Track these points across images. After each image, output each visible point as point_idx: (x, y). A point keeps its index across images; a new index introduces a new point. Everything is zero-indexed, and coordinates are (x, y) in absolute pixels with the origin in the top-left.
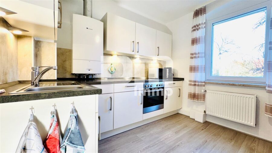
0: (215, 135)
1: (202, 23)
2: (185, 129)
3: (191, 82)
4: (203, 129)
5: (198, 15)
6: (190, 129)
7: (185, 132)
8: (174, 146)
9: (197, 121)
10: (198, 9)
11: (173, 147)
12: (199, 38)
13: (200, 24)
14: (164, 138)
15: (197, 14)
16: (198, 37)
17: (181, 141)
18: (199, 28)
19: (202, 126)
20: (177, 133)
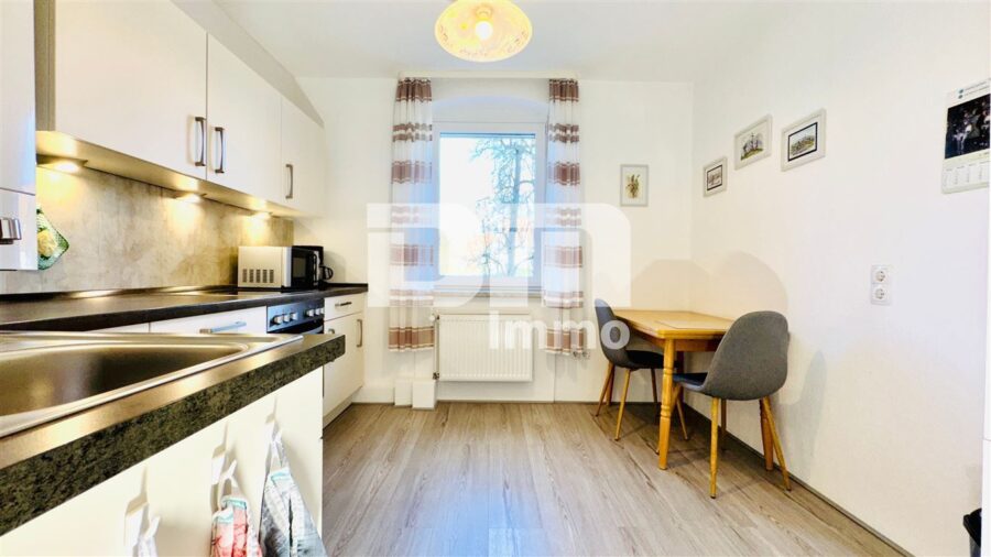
0: (474, 426)
1: (424, 125)
2: (404, 440)
3: (398, 295)
4: (444, 424)
5: (413, 95)
6: (417, 435)
7: (411, 447)
8: (413, 494)
9: (417, 410)
10: (412, 80)
11: (412, 497)
12: (417, 166)
13: (417, 126)
14: (370, 490)
15: (410, 92)
16: (413, 162)
17: (420, 474)
18: (417, 137)
19: (437, 418)
20: (391, 458)
